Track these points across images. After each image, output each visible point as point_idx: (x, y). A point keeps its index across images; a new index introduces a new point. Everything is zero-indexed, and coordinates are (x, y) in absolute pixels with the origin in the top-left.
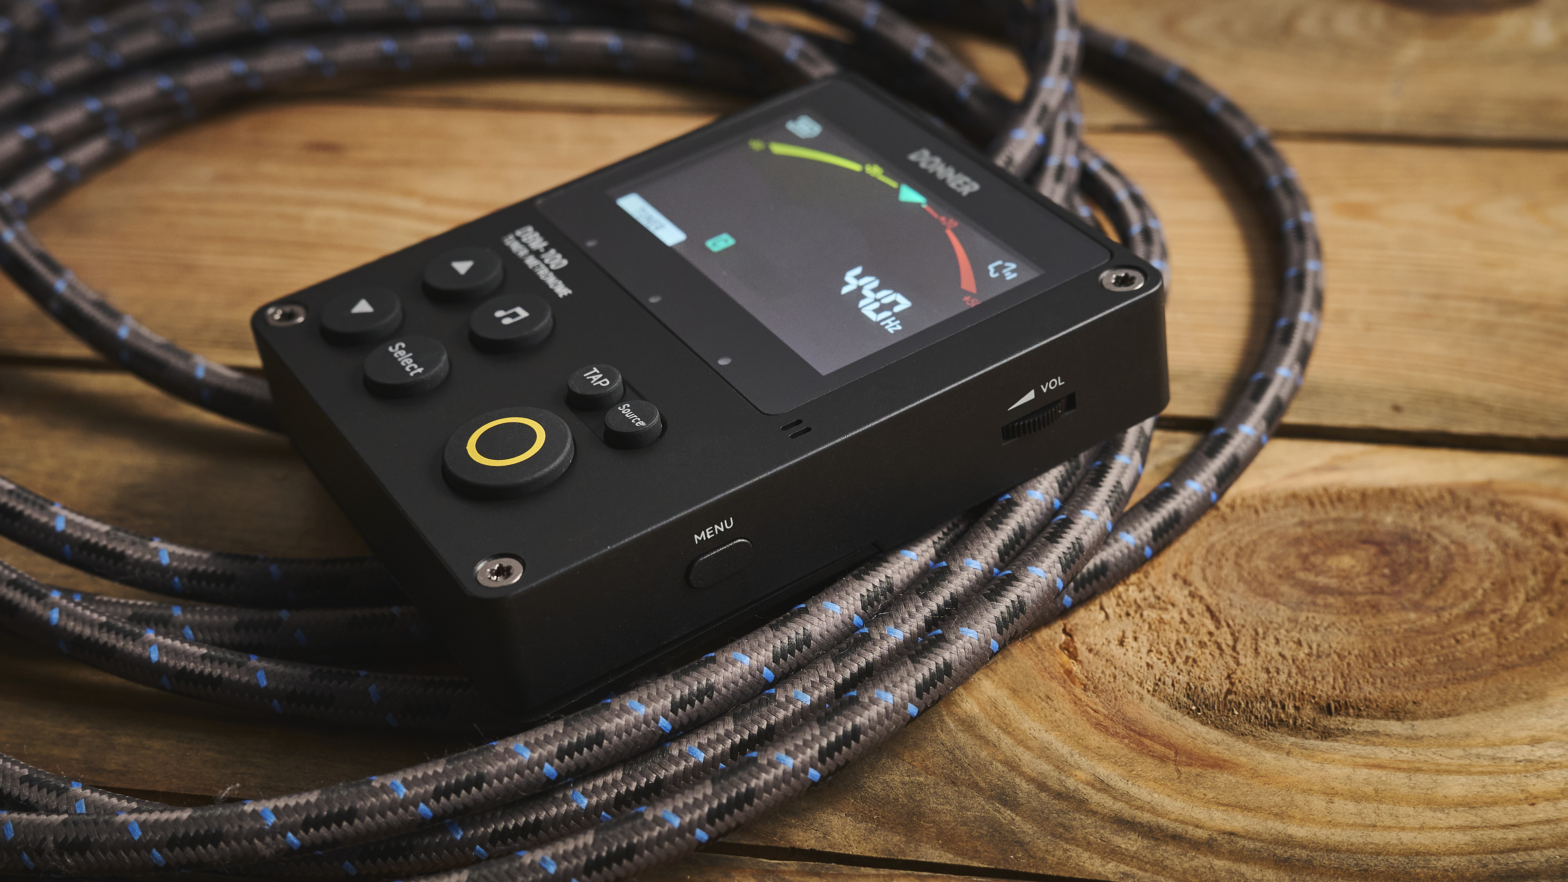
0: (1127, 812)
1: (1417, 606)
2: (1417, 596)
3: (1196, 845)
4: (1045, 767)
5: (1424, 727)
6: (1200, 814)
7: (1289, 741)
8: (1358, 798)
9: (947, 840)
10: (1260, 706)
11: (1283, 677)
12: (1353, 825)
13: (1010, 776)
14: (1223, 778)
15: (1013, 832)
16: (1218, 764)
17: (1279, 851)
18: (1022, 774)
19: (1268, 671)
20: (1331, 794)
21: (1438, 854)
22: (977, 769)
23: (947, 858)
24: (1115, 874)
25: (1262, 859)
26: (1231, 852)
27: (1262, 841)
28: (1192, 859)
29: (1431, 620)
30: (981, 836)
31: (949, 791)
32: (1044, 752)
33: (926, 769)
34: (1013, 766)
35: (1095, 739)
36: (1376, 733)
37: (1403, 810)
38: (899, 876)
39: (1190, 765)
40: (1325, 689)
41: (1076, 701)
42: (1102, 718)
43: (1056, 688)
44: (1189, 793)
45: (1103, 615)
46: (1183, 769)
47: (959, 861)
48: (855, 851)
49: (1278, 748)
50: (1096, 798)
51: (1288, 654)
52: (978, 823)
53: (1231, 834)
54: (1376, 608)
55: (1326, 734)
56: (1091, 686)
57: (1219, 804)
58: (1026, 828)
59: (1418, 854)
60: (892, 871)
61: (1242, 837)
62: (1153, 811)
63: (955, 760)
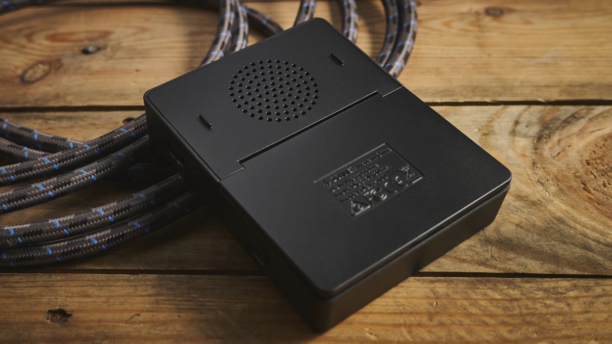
4: (597, 235)
9: (573, 265)
13: (585, 239)
15: (595, 260)
18: (589, 238)
22: (572, 238)
23: (575, 272)
30: (584, 263)
31: (565, 247)
32: (594, 229)
33: (553, 239)
34: (586, 236)
38: (560, 280)
41: (598, 209)
42: (610, 215)
43: (589, 205)
45: (593, 176)
47: (580, 273)
48: (539, 272)
52: (581, 258)
56: (600, 203)
58: (599, 258)
60: (557, 279)
63: (562, 235)
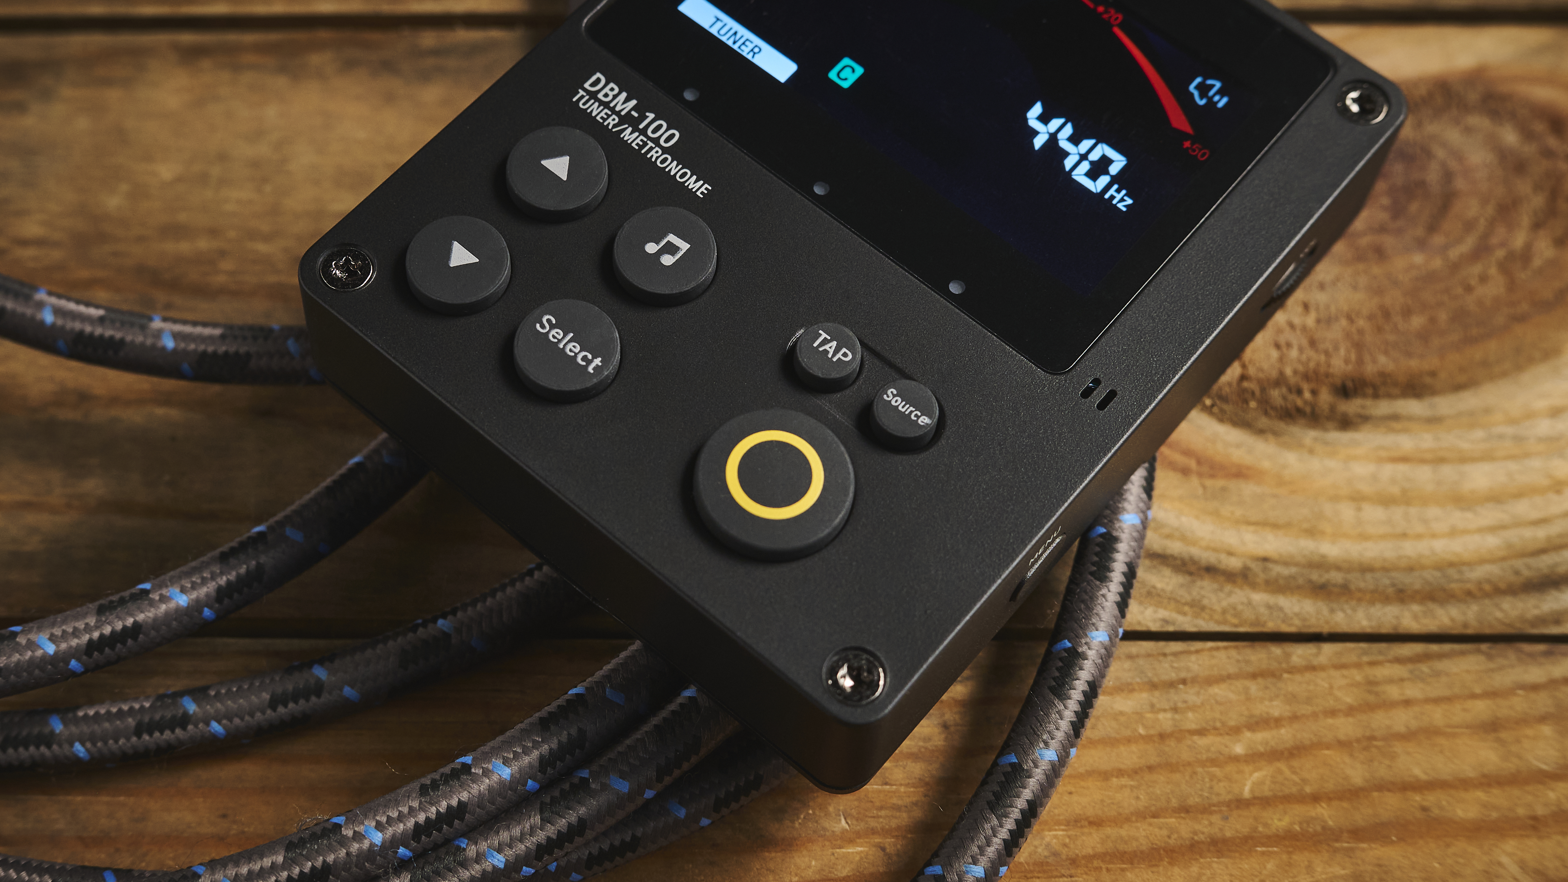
1: (1421, 244)
2: (1419, 232)
3: (1232, 577)
5: (1445, 404)
6: (1231, 537)
7: (1310, 436)
8: (1386, 501)
10: (1276, 395)
11: (1294, 353)
12: (1383, 537)
14: (1248, 489)
16: (1240, 473)
17: (1315, 576)
19: (1277, 346)
20: (1358, 498)
21: (1470, 564)
24: (1154, 621)
25: (1299, 587)
26: (1267, 582)
27: (1297, 564)
28: (1230, 594)
29: (1437, 263)
36: (1395, 417)
37: (1433, 512)
39: (1212, 476)
40: (1340, 364)
44: (1216, 514)
46: (1209, 483)
49: (1300, 446)
51: (1297, 321)
53: (1265, 560)
54: (1380, 253)
55: (1346, 423)
57: (1249, 523)
59: (1452, 564)
61: (1275, 562)
62: (1183, 538)
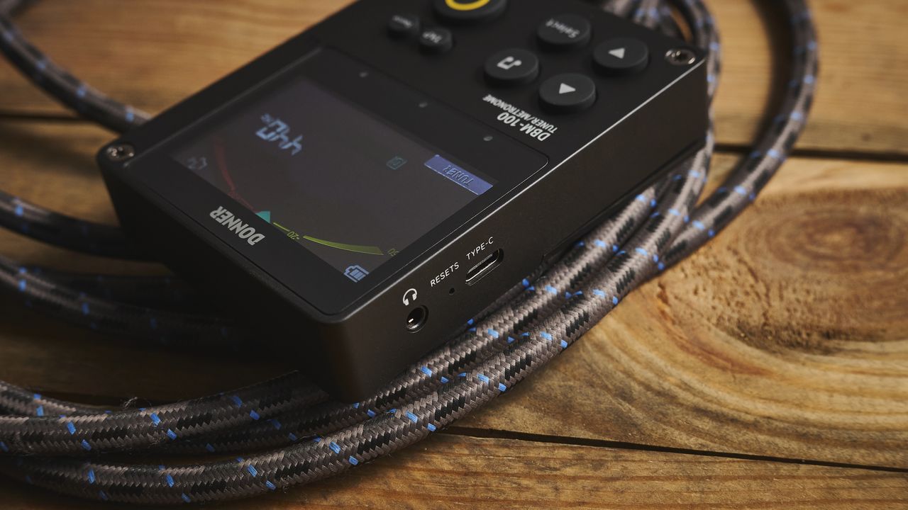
0: (702, 404)
1: (882, 267)
2: (882, 260)
3: (747, 425)
4: (649, 375)
5: (889, 347)
6: (748, 405)
7: (804, 356)
8: (848, 393)
9: (588, 423)
10: (785, 334)
11: (798, 314)
12: (846, 412)
13: (628, 381)
14: (763, 381)
15: (630, 418)
16: (759, 372)
17: (800, 429)
18: (635, 379)
19: (788, 310)
20: (831, 391)
21: (900, 431)
22: (607, 377)
23: (589, 435)
24: (696, 445)
25: (789, 434)
26: (769, 430)
27: (788, 422)
28: (744, 435)
29: (891, 276)
30: (610, 421)
31: (589, 391)
32: (649, 365)
33: (574, 377)
34: (629, 374)
35: (681, 356)
36: (858, 351)
37: (879, 401)
38: (559, 448)
39: (741, 373)
40: (826, 322)
41: (668, 332)
42: (684, 342)
43: (656, 323)
44: (741, 391)
45: (682, 275)
46: (738, 376)
47: (596, 437)
48: (530, 431)
49: (797, 361)
50: (683, 395)
51: (802, 299)
52: (608, 413)
53: (769, 418)
54: (856, 269)
55: (827, 352)
56: (677, 321)
57: (761, 398)
58: (638, 415)
59: (888, 430)
60: (554, 444)
61: (776, 420)
62: (719, 403)
63: (592, 371)
